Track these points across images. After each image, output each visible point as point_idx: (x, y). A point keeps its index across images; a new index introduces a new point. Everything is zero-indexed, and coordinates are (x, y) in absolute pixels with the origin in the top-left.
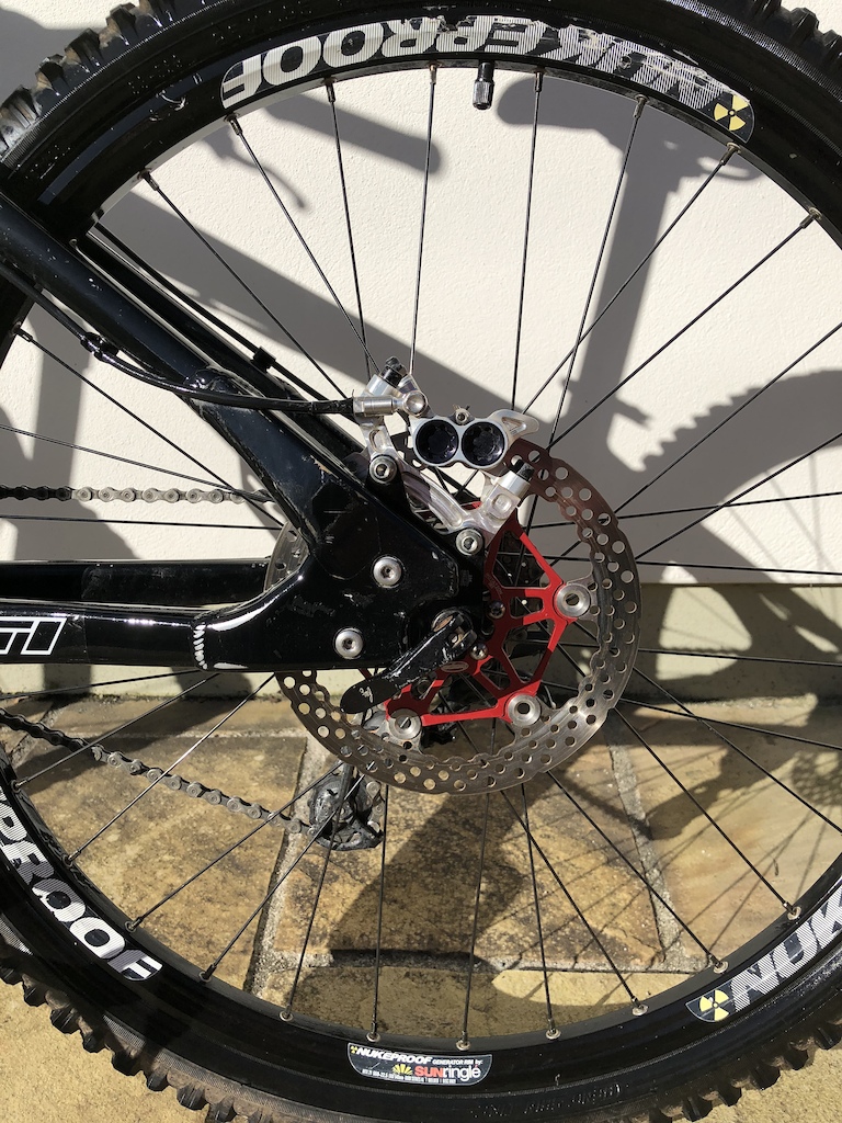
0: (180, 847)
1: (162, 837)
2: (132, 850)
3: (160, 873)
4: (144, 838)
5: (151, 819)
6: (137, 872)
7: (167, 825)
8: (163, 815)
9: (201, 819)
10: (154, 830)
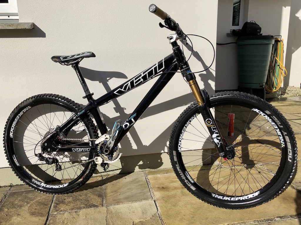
0: (36, 203)
1: (33, 203)
2: (29, 205)
3: (34, 207)
4: (30, 203)
5: (31, 201)
6: (30, 207)
7: (34, 201)
8: (33, 200)
9: (39, 200)
10: (32, 202)
